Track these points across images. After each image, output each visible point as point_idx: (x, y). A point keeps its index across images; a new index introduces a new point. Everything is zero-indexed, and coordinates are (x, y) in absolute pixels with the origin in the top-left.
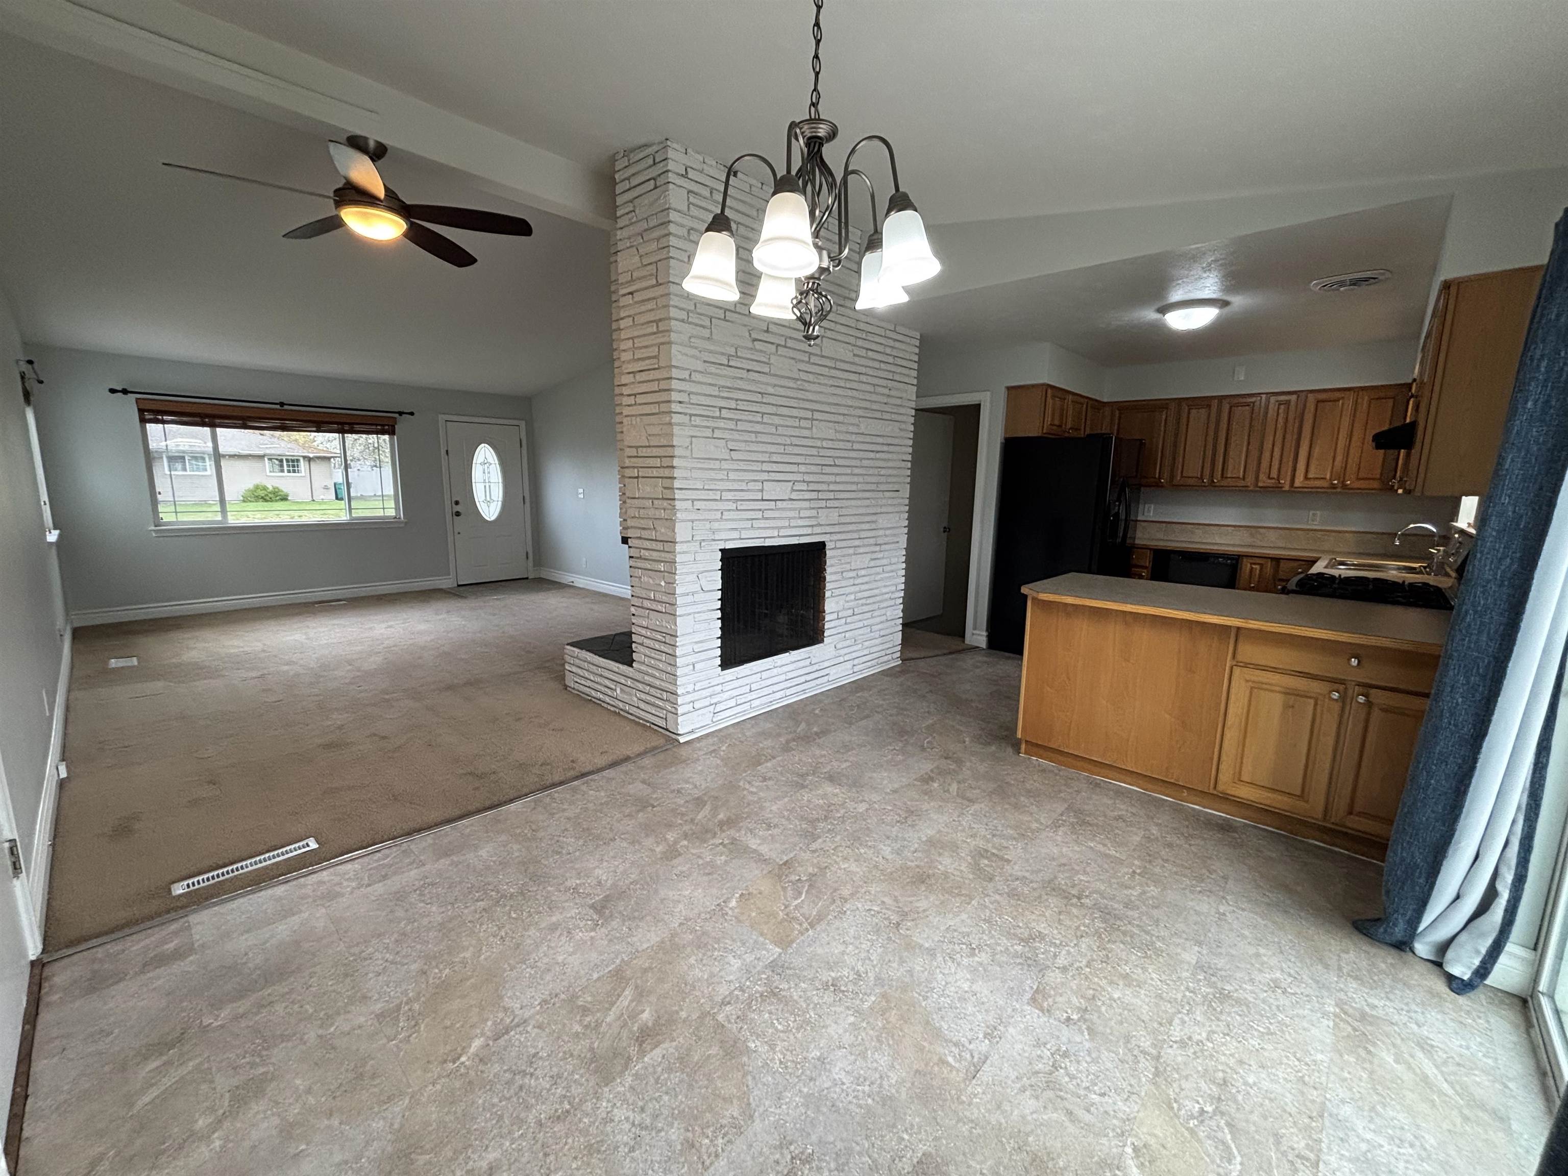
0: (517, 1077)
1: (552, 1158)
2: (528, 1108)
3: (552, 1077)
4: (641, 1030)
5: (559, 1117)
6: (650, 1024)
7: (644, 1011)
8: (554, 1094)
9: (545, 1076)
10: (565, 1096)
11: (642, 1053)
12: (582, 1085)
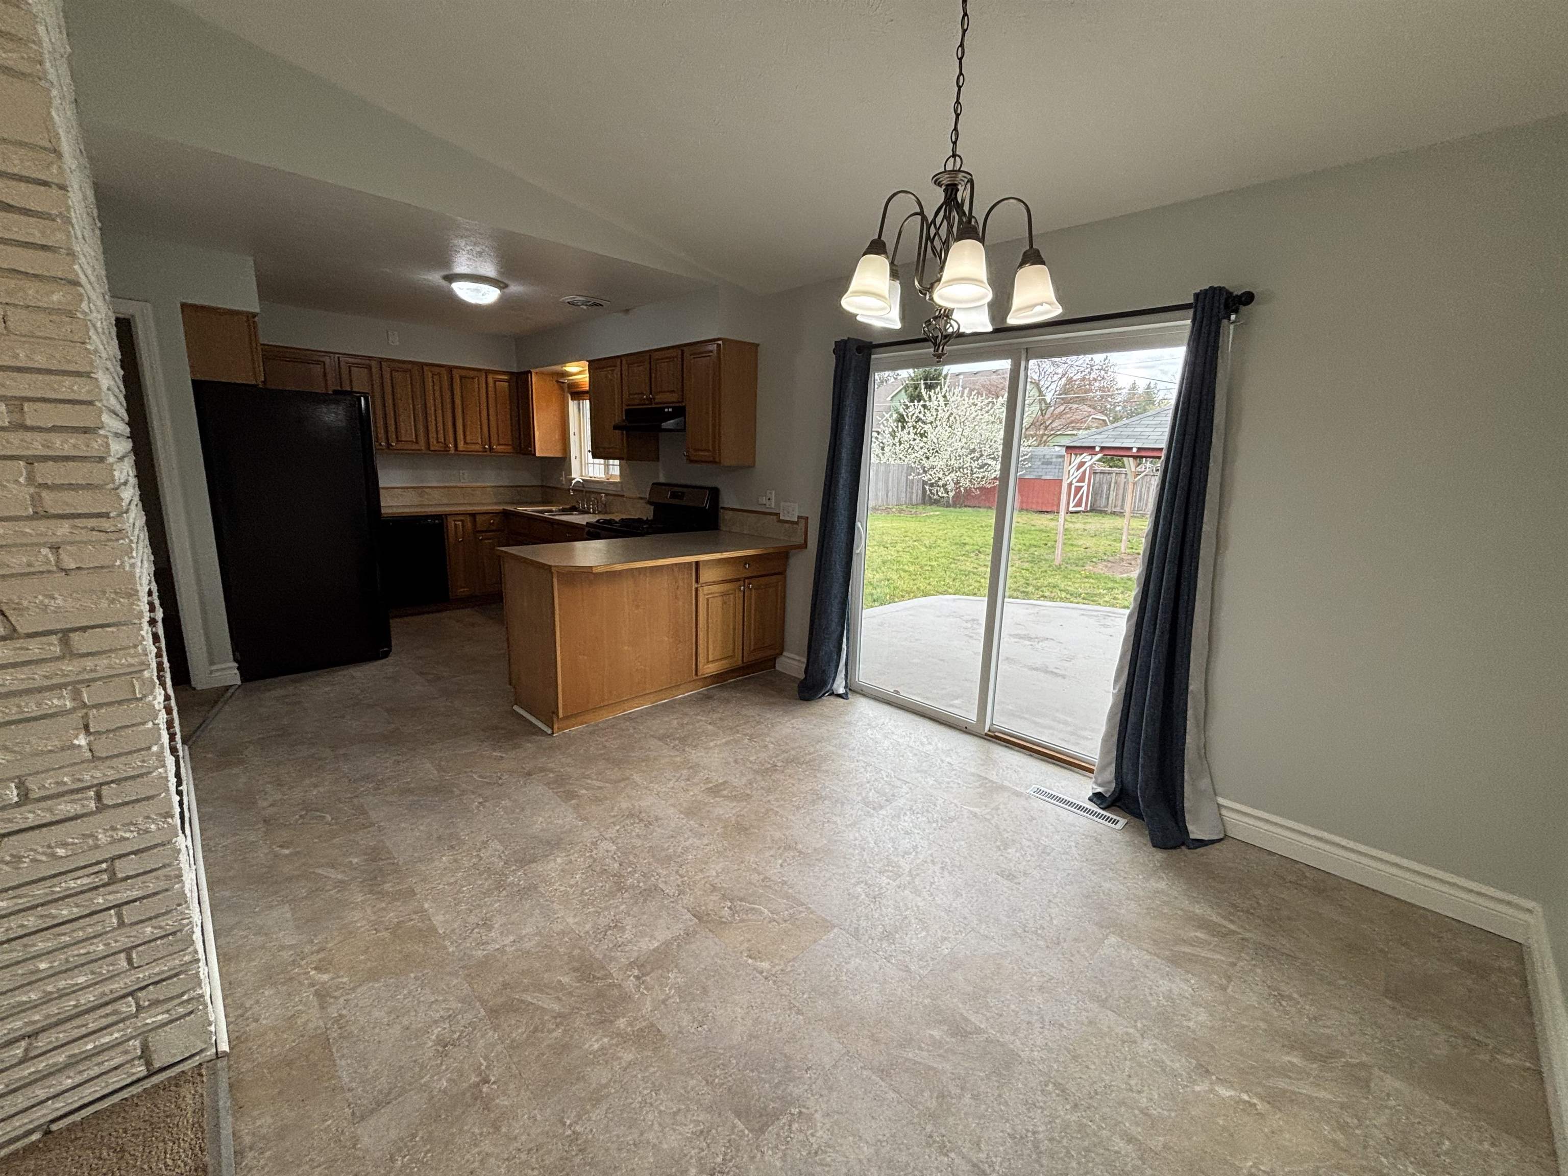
0: (1043, 1149)
1: (1096, 1087)
2: (1066, 1126)
3: (1028, 1109)
4: (954, 1035)
5: (1063, 1091)
6: (946, 1028)
7: (931, 1036)
8: (1045, 1102)
9: (1030, 1117)
10: (1042, 1091)
11: (978, 1031)
12: (1026, 1079)
